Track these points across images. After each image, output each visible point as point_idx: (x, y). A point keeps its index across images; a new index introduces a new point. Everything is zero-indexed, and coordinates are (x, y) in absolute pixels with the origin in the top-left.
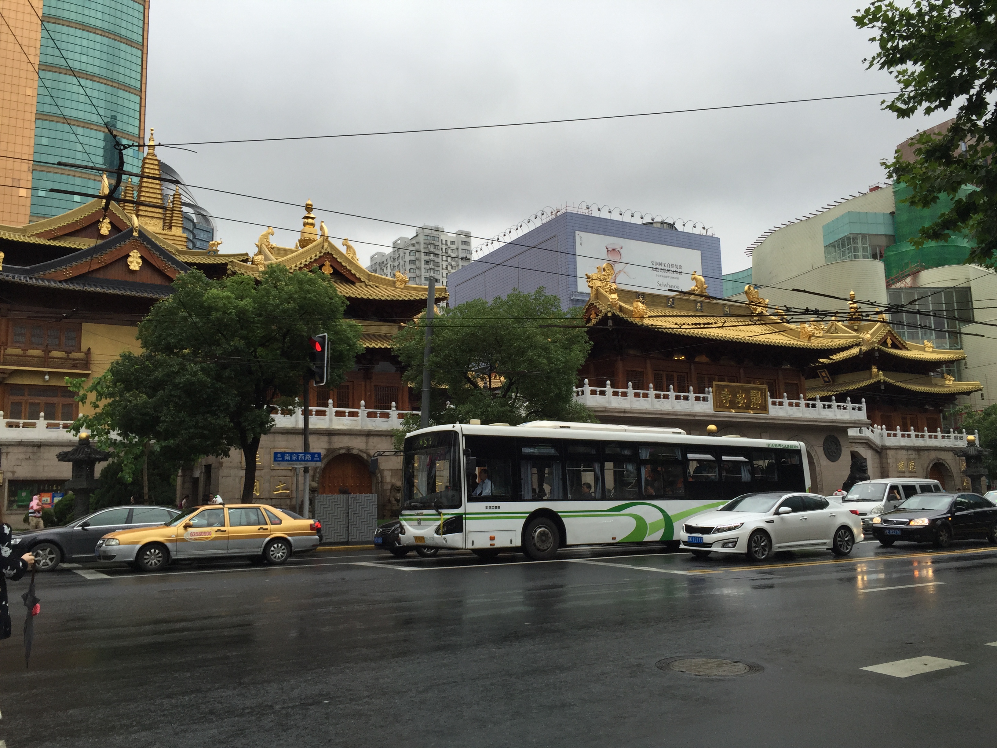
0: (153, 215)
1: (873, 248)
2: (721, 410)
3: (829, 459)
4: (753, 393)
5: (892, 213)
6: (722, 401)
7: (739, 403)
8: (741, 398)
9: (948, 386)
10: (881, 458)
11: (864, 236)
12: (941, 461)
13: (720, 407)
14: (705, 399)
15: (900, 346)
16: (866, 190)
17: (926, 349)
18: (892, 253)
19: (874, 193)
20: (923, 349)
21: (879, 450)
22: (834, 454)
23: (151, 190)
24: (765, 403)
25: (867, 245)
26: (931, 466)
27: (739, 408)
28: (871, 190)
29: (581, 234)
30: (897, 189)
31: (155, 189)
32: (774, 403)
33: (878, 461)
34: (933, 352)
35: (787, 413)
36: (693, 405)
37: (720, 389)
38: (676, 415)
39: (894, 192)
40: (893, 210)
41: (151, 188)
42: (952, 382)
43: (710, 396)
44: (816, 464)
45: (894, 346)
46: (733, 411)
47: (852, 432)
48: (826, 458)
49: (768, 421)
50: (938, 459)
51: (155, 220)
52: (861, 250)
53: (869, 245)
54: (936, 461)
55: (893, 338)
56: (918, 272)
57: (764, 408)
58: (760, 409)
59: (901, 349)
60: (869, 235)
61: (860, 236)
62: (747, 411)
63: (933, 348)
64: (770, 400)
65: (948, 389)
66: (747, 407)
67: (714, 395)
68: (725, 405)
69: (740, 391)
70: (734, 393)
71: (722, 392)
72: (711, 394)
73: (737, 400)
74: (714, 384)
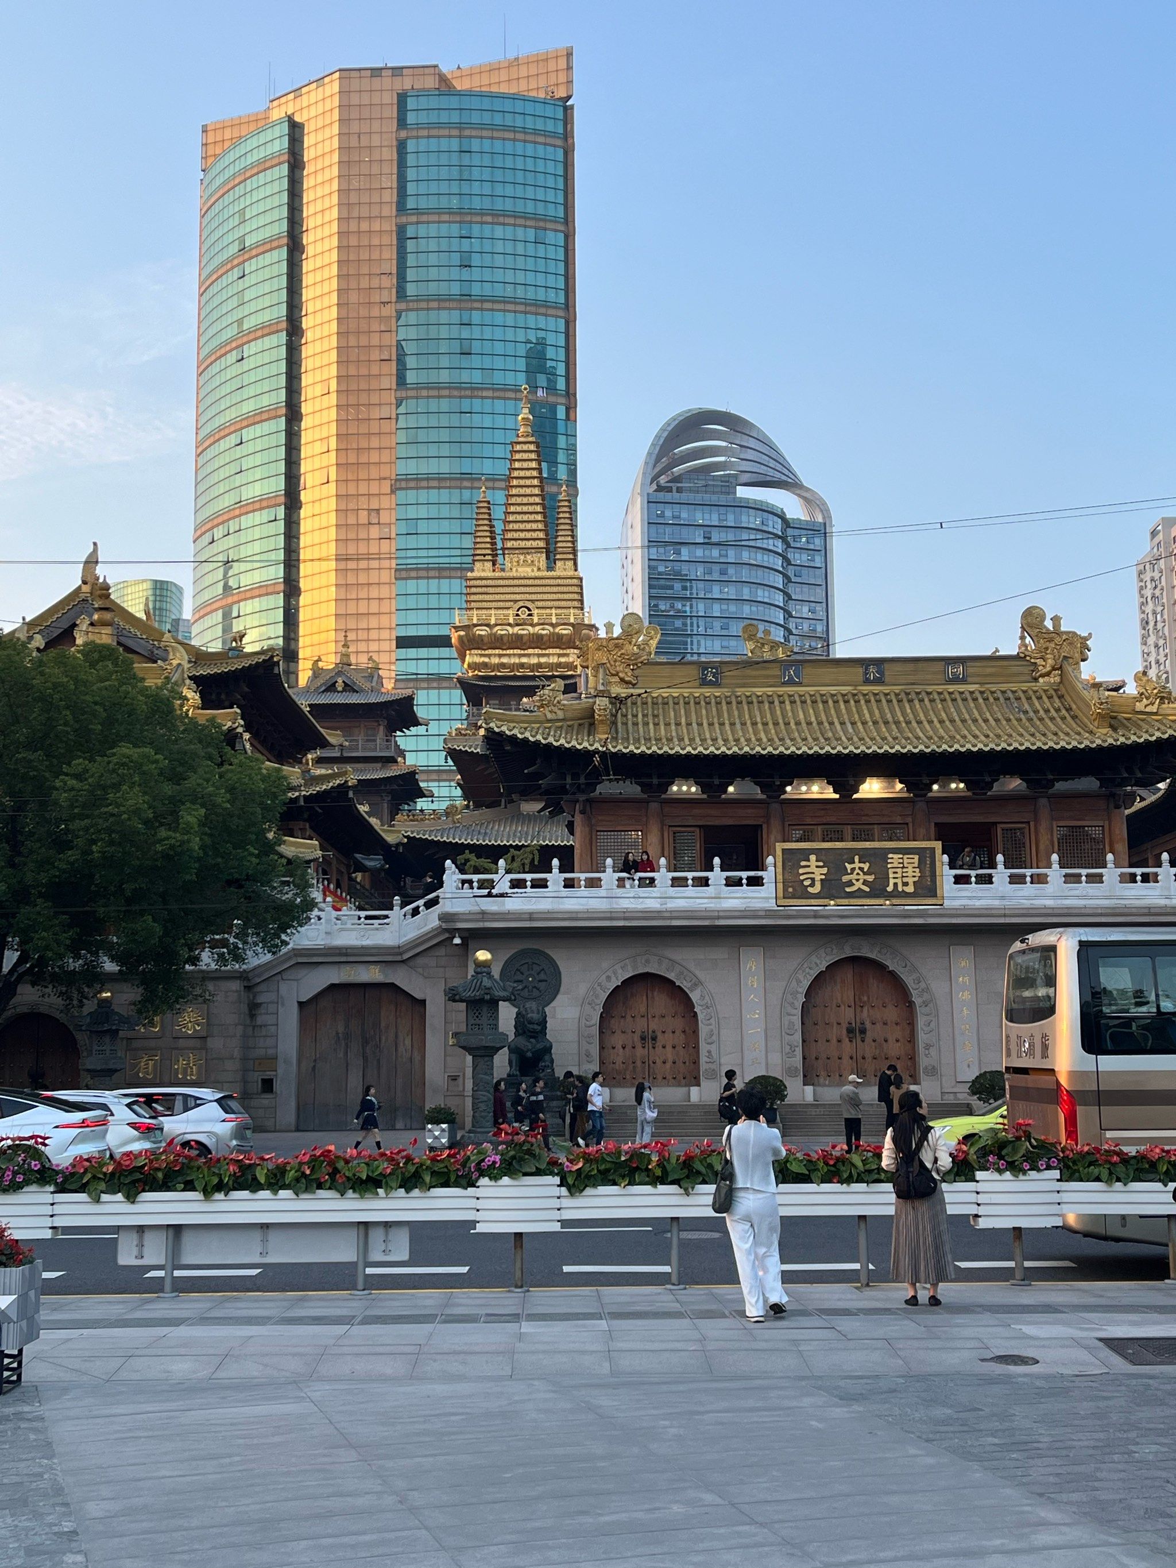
2: (794, 901)
4: (894, 859)
6: (800, 883)
7: (850, 884)
8: (857, 875)
13: (793, 897)
23: (525, 500)
24: (933, 880)
27: (851, 895)
31: (531, 495)
35: (1003, 899)
36: (718, 895)
37: (794, 859)
41: (526, 495)
43: (768, 875)
46: (832, 903)
51: (533, 552)
57: (928, 888)
58: (915, 895)
62: (873, 901)
64: (948, 874)
66: (876, 892)
67: (780, 870)
68: (810, 889)
69: (857, 859)
70: (836, 863)
71: (803, 863)
72: (771, 869)
73: (845, 879)
74: (779, 847)
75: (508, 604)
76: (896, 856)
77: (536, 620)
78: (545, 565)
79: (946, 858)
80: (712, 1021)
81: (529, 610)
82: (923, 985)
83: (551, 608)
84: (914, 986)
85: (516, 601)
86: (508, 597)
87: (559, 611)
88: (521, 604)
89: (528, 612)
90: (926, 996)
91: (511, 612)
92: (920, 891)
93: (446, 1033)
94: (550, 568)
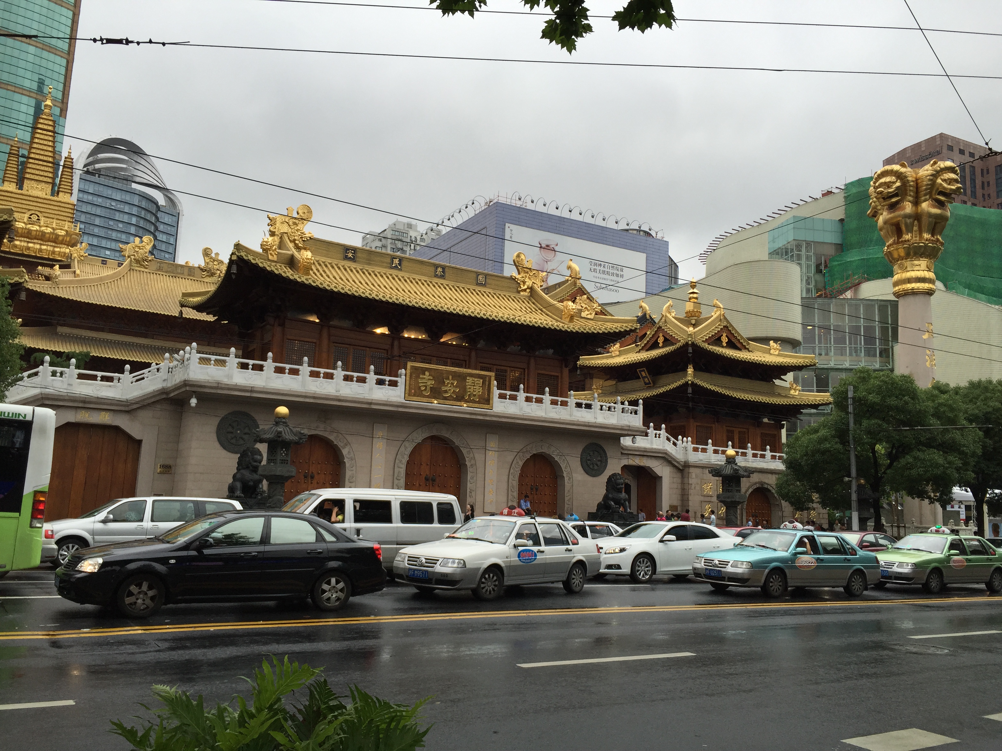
0: (41, 178)
1: (818, 257)
2: (415, 398)
3: (587, 473)
4: (470, 380)
5: (842, 220)
6: (420, 387)
7: (446, 392)
8: (450, 387)
9: (793, 397)
10: (683, 477)
11: (808, 244)
12: (766, 486)
13: (414, 395)
14: (394, 384)
15: (739, 345)
16: (819, 195)
17: (772, 351)
18: (837, 263)
19: (826, 198)
20: (768, 352)
21: (681, 468)
22: (596, 467)
23: (42, 152)
24: (489, 395)
25: (812, 254)
26: (750, 491)
27: (446, 399)
28: (824, 195)
29: (512, 226)
30: (848, 194)
31: (47, 151)
32: (502, 396)
33: (679, 481)
34: (779, 355)
35: (521, 409)
36: (371, 389)
37: (417, 373)
38: (339, 400)
39: (845, 197)
40: (842, 217)
41: (43, 150)
42: (797, 392)
43: (401, 381)
44: (566, 479)
45: (731, 345)
46: (436, 402)
47: (626, 442)
48: (583, 472)
49: (488, 418)
50: (762, 483)
51: (43, 184)
52: (804, 259)
53: (814, 253)
54: (758, 485)
55: (730, 336)
56: (859, 284)
57: (487, 401)
58: (479, 402)
59: (740, 349)
60: (814, 242)
61: (804, 243)
62: (458, 403)
63: (780, 351)
64: (496, 392)
65: (789, 400)
66: (460, 398)
67: (408, 379)
68: (424, 393)
69: (450, 377)
70: (440, 378)
71: (421, 376)
72: (403, 377)
73: (444, 388)
74: (409, 364)
75: (23, 211)
76: (471, 379)
77: (42, 223)
78: (50, 193)
79: (495, 382)
80: (354, 468)
81: (38, 217)
82: (471, 455)
83: (53, 218)
84: (468, 456)
85: (29, 210)
86: (24, 206)
87: (58, 221)
88: (33, 212)
89: (37, 218)
90: (473, 462)
91: (27, 216)
92: (481, 400)
93: (155, 465)
94: (52, 195)
